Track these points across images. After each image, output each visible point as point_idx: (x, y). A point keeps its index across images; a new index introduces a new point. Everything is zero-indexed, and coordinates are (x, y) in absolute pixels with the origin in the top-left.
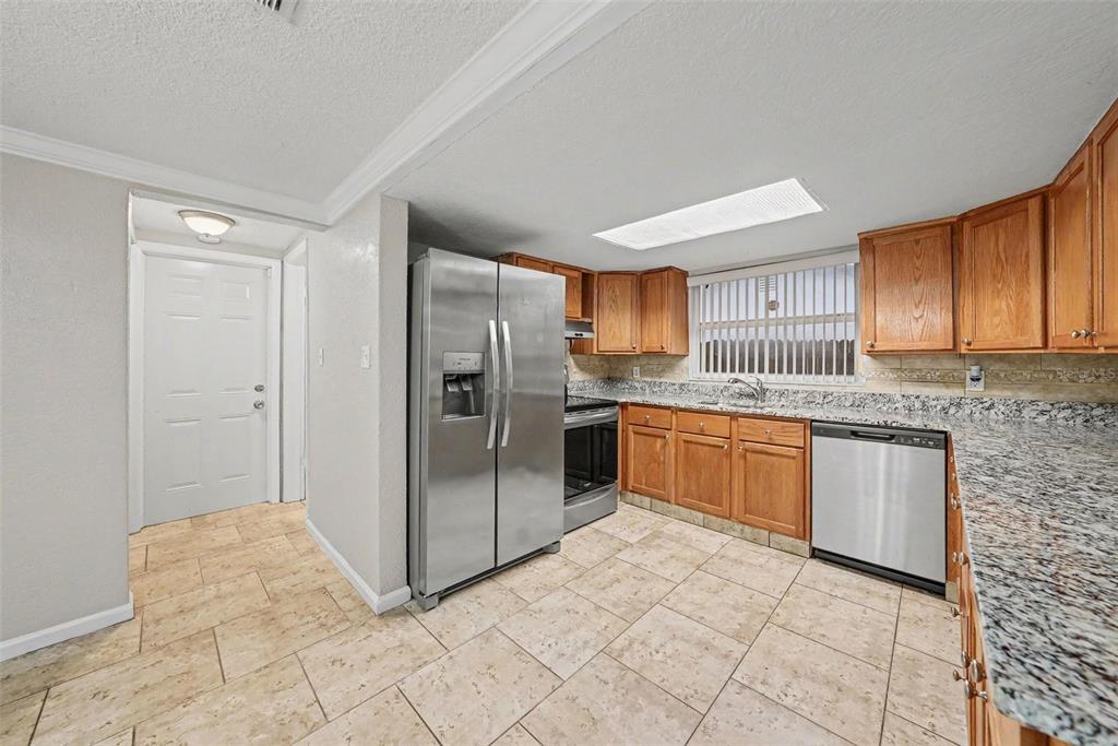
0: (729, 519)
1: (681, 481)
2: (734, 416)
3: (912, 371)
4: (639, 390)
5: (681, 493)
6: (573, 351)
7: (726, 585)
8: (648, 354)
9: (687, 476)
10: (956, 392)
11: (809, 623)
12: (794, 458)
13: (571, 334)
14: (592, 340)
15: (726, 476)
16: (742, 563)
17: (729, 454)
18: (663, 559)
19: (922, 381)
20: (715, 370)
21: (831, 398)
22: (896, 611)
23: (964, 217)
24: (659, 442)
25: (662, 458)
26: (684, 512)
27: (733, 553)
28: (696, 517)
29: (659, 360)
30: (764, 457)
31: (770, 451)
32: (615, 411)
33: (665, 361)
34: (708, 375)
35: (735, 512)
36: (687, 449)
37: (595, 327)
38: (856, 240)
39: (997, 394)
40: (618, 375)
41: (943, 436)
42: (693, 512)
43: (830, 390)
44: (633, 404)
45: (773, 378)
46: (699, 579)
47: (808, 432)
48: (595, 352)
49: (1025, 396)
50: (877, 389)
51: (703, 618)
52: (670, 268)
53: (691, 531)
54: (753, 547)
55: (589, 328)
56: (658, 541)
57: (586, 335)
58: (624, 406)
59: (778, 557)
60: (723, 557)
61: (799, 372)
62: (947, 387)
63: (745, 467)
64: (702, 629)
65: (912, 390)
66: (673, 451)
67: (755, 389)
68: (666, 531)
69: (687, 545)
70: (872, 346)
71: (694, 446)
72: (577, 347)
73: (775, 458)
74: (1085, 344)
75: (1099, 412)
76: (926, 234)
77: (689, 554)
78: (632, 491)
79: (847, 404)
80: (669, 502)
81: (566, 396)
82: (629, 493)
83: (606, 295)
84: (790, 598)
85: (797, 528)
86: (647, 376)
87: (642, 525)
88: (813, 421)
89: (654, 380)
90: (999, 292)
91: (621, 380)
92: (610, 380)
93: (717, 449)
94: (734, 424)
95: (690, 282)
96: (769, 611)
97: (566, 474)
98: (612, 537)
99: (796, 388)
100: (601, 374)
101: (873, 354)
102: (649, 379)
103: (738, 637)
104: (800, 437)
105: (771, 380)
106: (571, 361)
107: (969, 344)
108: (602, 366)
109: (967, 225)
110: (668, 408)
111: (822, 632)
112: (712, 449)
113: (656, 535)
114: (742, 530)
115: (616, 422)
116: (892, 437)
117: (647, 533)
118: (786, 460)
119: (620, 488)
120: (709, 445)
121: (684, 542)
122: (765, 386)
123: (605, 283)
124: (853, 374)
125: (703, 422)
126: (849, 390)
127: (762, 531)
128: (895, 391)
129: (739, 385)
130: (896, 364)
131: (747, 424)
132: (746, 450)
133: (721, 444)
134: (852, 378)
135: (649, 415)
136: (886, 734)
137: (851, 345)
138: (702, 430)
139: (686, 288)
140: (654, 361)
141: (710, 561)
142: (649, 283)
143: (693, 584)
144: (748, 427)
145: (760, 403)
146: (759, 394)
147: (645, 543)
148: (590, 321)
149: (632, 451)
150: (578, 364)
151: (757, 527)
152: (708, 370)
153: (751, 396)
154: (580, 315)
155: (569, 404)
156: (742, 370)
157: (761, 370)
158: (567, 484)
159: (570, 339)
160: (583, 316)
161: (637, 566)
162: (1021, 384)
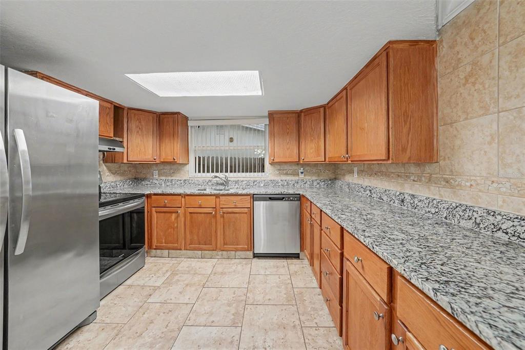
0: (215, 250)
1: (188, 236)
2: (217, 196)
3: (284, 170)
4: (157, 185)
5: (188, 242)
6: (105, 160)
7: (221, 291)
8: (164, 163)
9: (191, 232)
10: (296, 178)
11: (262, 295)
12: (246, 213)
13: (105, 148)
14: (123, 153)
15: (213, 229)
16: (225, 273)
17: (215, 216)
18: (180, 290)
19: (287, 174)
20: (204, 172)
21: (256, 183)
22: (288, 272)
23: (301, 111)
24: (174, 216)
25: (176, 225)
26: (189, 253)
27: (219, 269)
28: (197, 254)
29: (171, 166)
30: (232, 215)
31: (234, 211)
32: (143, 200)
33: (175, 167)
34: (199, 174)
35: (219, 246)
36: (191, 218)
37: (125, 144)
38: (267, 114)
39: (308, 178)
40: (142, 176)
41: (299, 196)
42: (195, 251)
43: (257, 179)
44: (155, 194)
45: (232, 174)
46: (206, 294)
47: (252, 200)
48: (125, 161)
49: (314, 178)
50: (272, 178)
51: (213, 322)
52: (178, 113)
53: (196, 264)
54: (227, 261)
55: (120, 144)
56: (176, 277)
57: (117, 149)
58: (148, 196)
59: (240, 263)
60: (215, 273)
61: (243, 172)
62: (294, 176)
63: (224, 222)
64: (214, 330)
65: (284, 178)
66: (183, 219)
67: (225, 181)
68: (180, 269)
69: (194, 274)
70: (273, 160)
71: (195, 215)
72: (108, 158)
73: (237, 215)
74: (344, 160)
75: (329, 182)
76: (291, 115)
77: (196, 279)
78: (155, 249)
79: (262, 185)
80: (180, 249)
81: (100, 193)
82: (154, 251)
83: (134, 125)
84: (251, 285)
85: (248, 246)
86: (162, 176)
87: (164, 269)
88: (254, 194)
89: (167, 178)
90: (312, 140)
91: (144, 179)
92: (137, 180)
93: (209, 215)
94: (218, 200)
95: (190, 123)
96: (244, 298)
97: (100, 249)
98: (143, 287)
99: (242, 179)
100: (130, 176)
101: (273, 163)
102: (164, 178)
103: (234, 325)
104: (248, 203)
105: (232, 176)
106: (104, 168)
107: (303, 160)
108: (130, 171)
109: (303, 114)
110: (179, 195)
111: (269, 298)
112: (205, 215)
113: (174, 274)
114: (222, 255)
115: (144, 207)
116: (283, 198)
117: (169, 273)
118: (242, 215)
119: (146, 249)
120: (204, 213)
121: (193, 272)
122: (229, 179)
123: (133, 115)
124: (264, 172)
125: (200, 201)
126: (262, 179)
127: (232, 252)
128: (278, 178)
129: (217, 179)
130: (279, 167)
131: (224, 199)
132: (224, 213)
133: (211, 212)
134: (263, 174)
135: (166, 201)
136: (307, 341)
137: (263, 160)
138: (200, 205)
139: (188, 126)
140: (168, 167)
141: (209, 279)
142: (165, 120)
143: (203, 299)
144: (225, 201)
145: (227, 188)
146: (226, 183)
147: (168, 283)
148: (121, 140)
149: (156, 224)
150: (110, 170)
151: (229, 251)
152: (199, 172)
153: (222, 184)
154: (112, 135)
155: (103, 200)
156: (217, 171)
157: (227, 171)
158: (102, 255)
159: (103, 152)
160: (114, 136)
161: (165, 303)
162: (313, 174)
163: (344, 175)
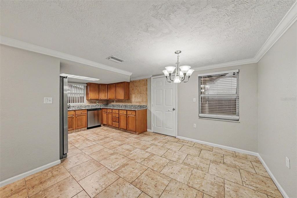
0: (73, 130)
2: (74, 111)
10: (95, 104)
15: (73, 122)
17: (74, 118)
19: (92, 103)
30: (80, 116)
35: (75, 128)
39: (99, 104)
43: (81, 105)
47: (87, 111)
49: (101, 104)
50: (88, 104)
63: (77, 119)
73: (82, 116)
74: (115, 99)
76: (96, 85)
88: (88, 109)
90: (103, 93)
107: (100, 98)
109: (100, 85)
114: (76, 131)
116: (97, 109)
124: (83, 102)
126: (84, 105)
127: (79, 129)
128: (89, 104)
130: (90, 101)
131: (77, 112)
132: (77, 116)
162: (101, 103)
163: (111, 103)
